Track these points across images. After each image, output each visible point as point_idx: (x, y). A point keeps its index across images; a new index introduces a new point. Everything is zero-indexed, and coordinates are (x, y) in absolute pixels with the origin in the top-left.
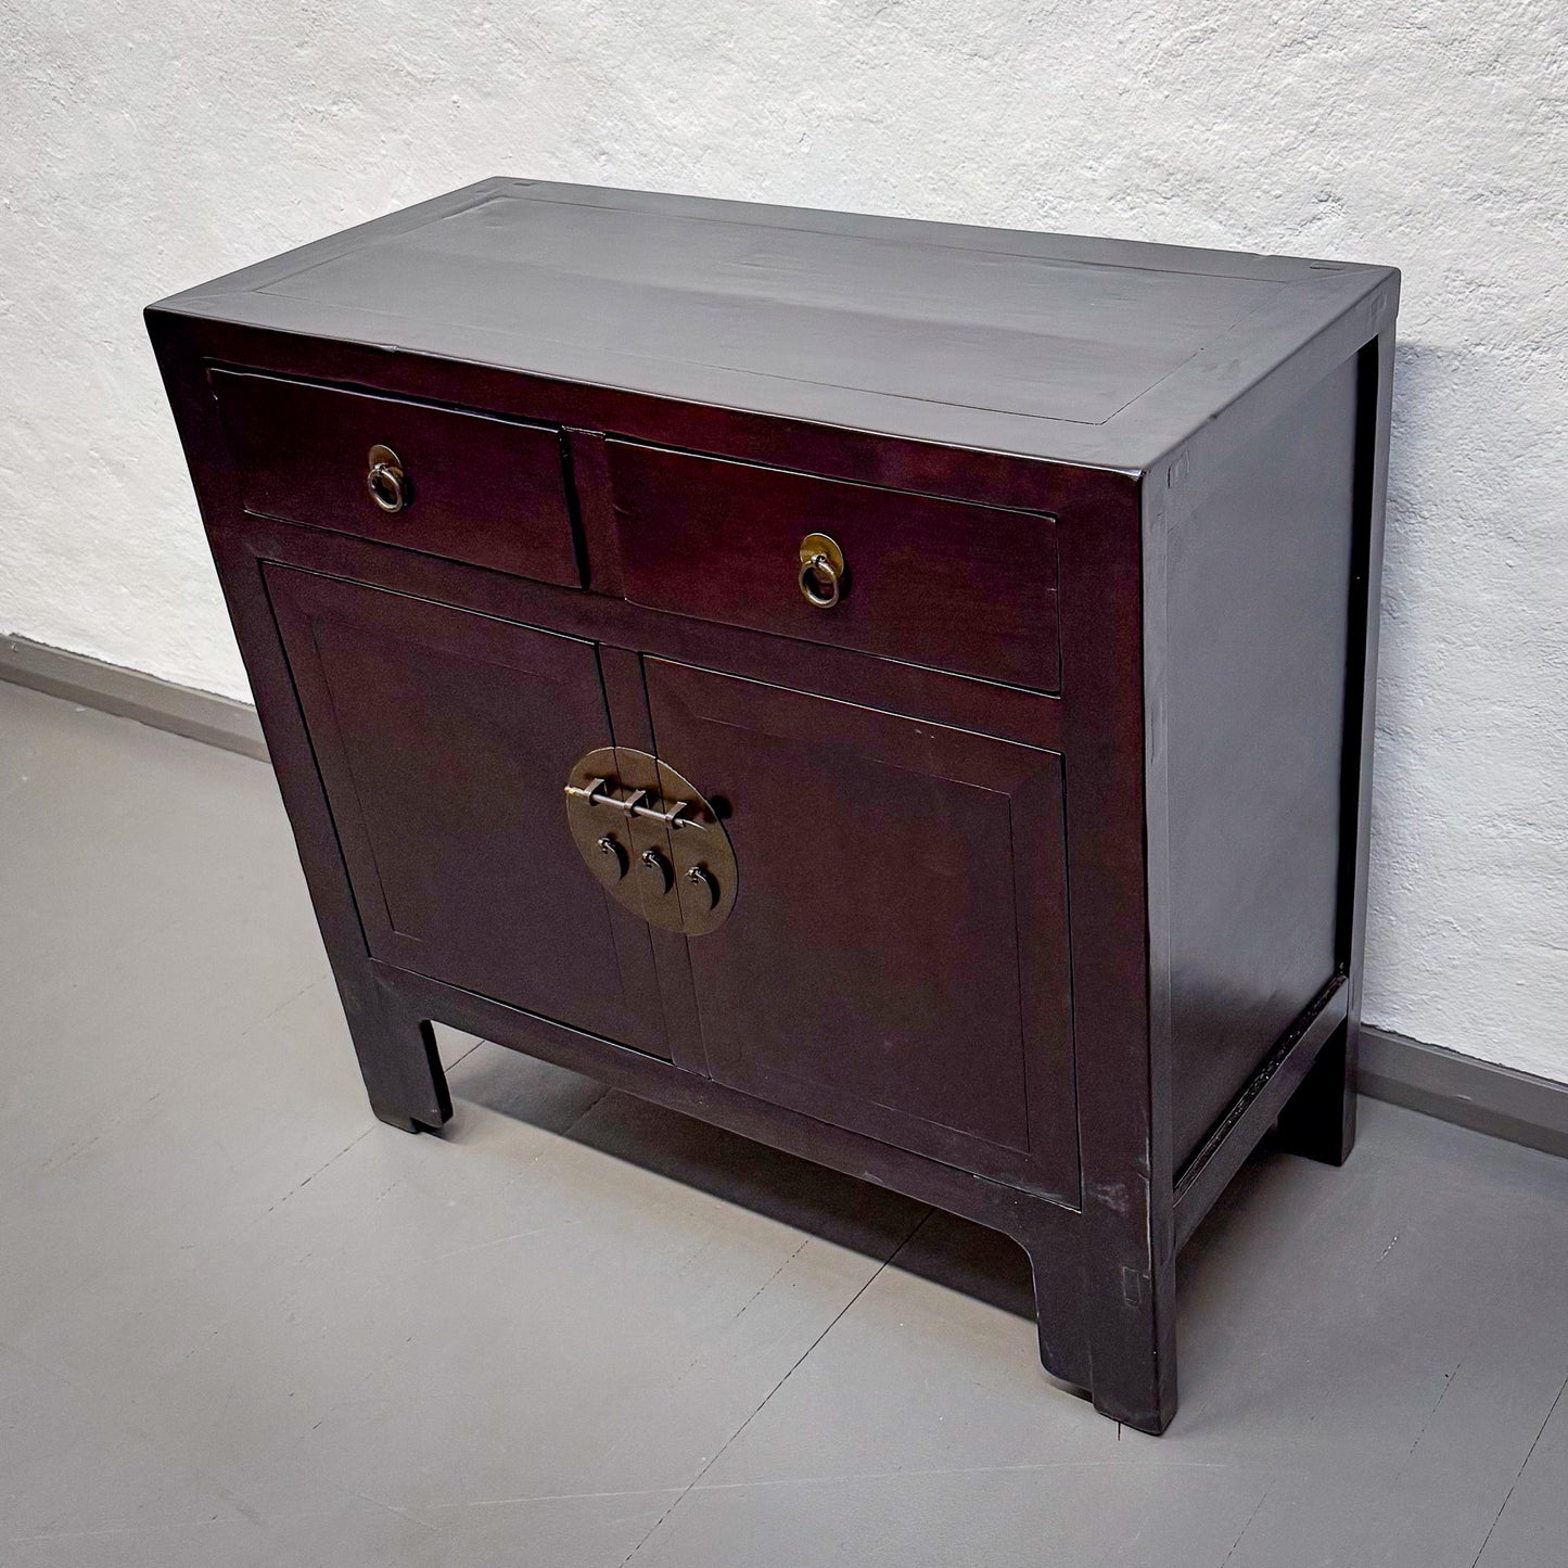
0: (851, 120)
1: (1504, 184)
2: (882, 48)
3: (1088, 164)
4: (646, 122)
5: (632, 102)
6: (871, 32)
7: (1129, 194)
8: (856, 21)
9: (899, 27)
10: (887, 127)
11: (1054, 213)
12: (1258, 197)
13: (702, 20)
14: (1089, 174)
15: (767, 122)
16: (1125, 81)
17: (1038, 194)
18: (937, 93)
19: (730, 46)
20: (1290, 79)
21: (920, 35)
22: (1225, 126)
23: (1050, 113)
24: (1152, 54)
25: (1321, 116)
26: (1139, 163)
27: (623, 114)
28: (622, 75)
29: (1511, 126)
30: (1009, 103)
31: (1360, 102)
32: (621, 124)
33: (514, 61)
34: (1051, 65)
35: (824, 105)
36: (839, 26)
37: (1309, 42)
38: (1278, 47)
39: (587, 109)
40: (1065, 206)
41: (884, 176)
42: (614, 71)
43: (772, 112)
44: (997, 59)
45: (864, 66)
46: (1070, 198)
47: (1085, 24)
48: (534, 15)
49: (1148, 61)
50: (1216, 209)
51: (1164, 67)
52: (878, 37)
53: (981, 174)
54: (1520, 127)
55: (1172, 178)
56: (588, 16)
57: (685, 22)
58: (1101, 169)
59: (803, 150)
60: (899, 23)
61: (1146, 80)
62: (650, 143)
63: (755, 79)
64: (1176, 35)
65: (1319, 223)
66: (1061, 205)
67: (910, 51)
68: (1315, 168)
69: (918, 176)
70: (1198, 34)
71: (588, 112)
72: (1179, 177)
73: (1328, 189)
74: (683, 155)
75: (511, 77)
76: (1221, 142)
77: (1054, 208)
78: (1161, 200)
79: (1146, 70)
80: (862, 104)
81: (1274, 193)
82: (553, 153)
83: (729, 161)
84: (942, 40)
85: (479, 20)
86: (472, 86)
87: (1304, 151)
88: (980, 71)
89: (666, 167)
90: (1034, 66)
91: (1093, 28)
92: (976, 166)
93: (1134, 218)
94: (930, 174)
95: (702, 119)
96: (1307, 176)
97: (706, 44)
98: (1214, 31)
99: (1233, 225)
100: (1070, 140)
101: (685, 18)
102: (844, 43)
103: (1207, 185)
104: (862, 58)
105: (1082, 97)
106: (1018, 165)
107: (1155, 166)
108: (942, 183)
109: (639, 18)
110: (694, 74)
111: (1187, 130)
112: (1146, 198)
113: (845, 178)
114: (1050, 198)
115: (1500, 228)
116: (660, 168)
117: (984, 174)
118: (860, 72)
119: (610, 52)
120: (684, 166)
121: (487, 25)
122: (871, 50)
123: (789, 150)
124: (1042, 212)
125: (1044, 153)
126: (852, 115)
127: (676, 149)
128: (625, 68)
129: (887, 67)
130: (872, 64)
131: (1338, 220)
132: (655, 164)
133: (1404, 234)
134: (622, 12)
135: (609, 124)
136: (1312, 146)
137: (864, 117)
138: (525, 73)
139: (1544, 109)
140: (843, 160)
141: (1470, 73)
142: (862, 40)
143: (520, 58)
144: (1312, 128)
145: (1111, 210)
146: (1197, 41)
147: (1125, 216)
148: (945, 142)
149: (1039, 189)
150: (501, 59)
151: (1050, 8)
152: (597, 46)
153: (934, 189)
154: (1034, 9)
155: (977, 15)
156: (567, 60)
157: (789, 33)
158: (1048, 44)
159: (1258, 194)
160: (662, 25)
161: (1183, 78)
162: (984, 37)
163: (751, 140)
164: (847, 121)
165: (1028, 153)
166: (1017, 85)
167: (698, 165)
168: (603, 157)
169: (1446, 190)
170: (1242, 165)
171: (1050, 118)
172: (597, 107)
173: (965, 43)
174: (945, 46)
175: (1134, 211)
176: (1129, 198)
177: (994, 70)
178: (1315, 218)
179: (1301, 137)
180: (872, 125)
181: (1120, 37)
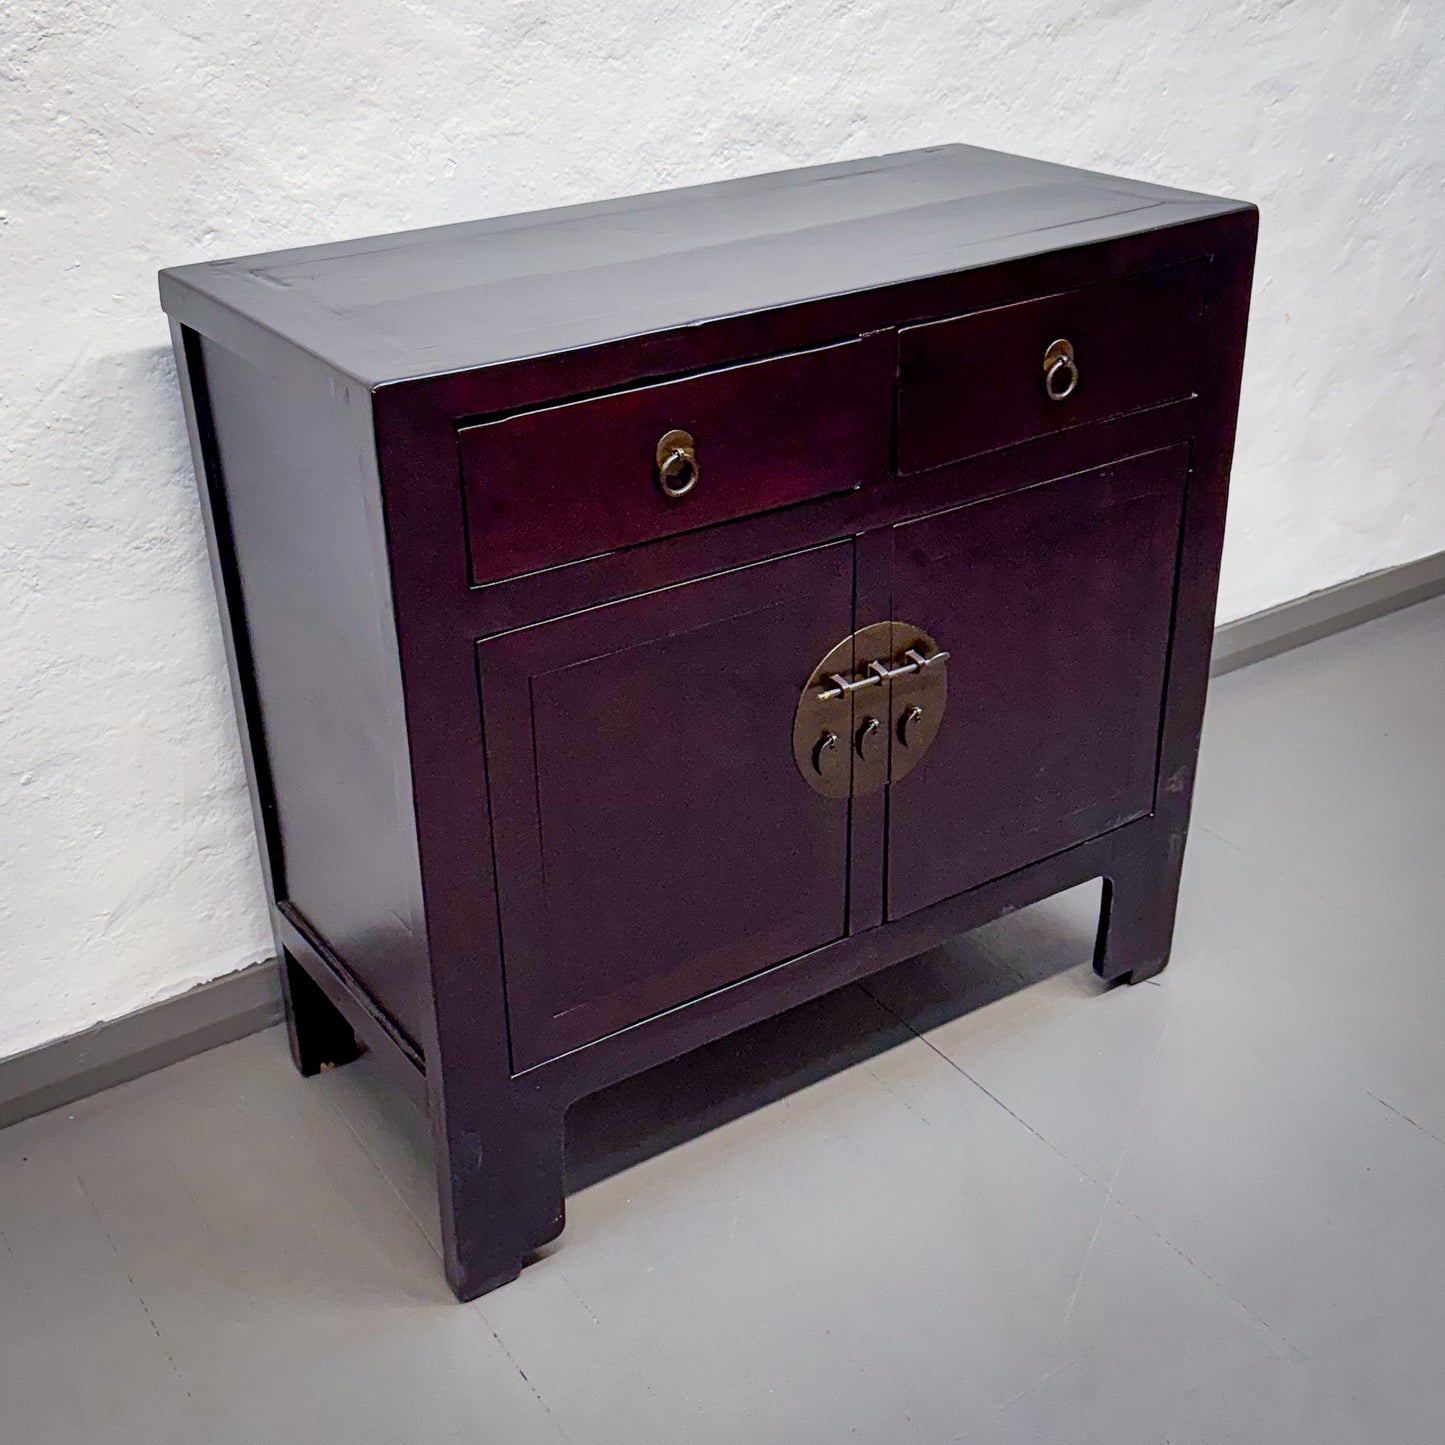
0: (494, 136)
1: (957, 84)
2: (526, 65)
3: (697, 131)
4: (268, 186)
5: (252, 169)
6: (517, 52)
7: (727, 149)
8: (504, 44)
9: (544, 44)
10: (529, 137)
11: (669, 178)
12: (816, 129)
13: (343, 68)
14: (698, 139)
15: (408, 157)
16: (728, 57)
17: (657, 166)
18: (575, 97)
19: (373, 90)
20: (838, 35)
21: (563, 48)
22: (795, 79)
23: (669, 95)
24: (747, 32)
25: (856, 59)
26: (736, 121)
27: (239, 183)
28: (242, 143)
29: (962, 43)
30: (635, 94)
31: (879, 44)
32: (235, 195)
33: (97, 153)
34: (670, 55)
35: (468, 129)
36: (488, 52)
37: (850, 6)
38: (831, 13)
39: (194, 187)
40: (677, 170)
41: (524, 183)
42: (233, 139)
43: (415, 146)
44: (627, 58)
45: (509, 85)
46: (682, 163)
47: (698, 16)
48: (134, 95)
49: (743, 38)
50: (786, 145)
51: (755, 41)
52: (524, 57)
53: (611, 160)
54: (966, 43)
55: (758, 128)
56: (205, 85)
57: (323, 73)
58: (706, 133)
59: (447, 175)
60: (543, 40)
61: (741, 54)
62: (273, 207)
63: (398, 117)
64: (764, 14)
65: (851, 139)
66: (674, 169)
67: (552, 64)
68: (852, 98)
69: (554, 175)
70: (779, 12)
71: (194, 190)
72: (763, 125)
73: (859, 112)
74: (315, 211)
75: (89, 173)
76: (793, 92)
77: (668, 175)
78: (749, 147)
79: (742, 45)
80: (507, 120)
81: (827, 123)
82: (141, 247)
83: (367, 205)
84: (581, 49)
85: (52, 115)
86: (31, 194)
87: (845, 86)
88: (612, 70)
89: (291, 228)
90: (656, 59)
91: (704, 20)
92: (606, 154)
93: (730, 166)
94: (567, 170)
95: (337, 169)
96: (847, 105)
97: (346, 92)
98: (790, 7)
99: (797, 156)
100: (685, 114)
101: (324, 70)
102: (491, 67)
103: (783, 128)
104: (508, 78)
105: (694, 77)
106: (644, 144)
107: (748, 120)
108: (576, 176)
109: (267, 79)
110: (328, 125)
111: (770, 88)
112: (739, 148)
113: (486, 193)
114: (666, 166)
115: (955, 115)
116: (285, 230)
117: (614, 159)
118: (504, 91)
119: (230, 120)
120: (315, 221)
121: (62, 119)
122: (517, 68)
123: (432, 179)
124: (660, 180)
125: (664, 129)
126: (496, 133)
127: (307, 206)
128: (246, 134)
129: (530, 82)
130: (517, 81)
131: (864, 133)
132: (278, 228)
133: (903, 133)
134: (248, 75)
135: (221, 198)
136: (850, 82)
137: (507, 132)
138: (110, 164)
139: (978, 29)
140: (485, 176)
141: (942, 11)
142: (508, 62)
143: (106, 148)
144: (850, 68)
145: (712, 164)
146: (778, 16)
147: (723, 166)
148: (581, 138)
149: (658, 162)
150: (78, 154)
151: (672, 8)
152: (215, 116)
153: (569, 183)
154: (660, 10)
155: (612, 22)
156: (175, 138)
157: (437, 67)
158: (669, 38)
159: (816, 126)
160: (296, 81)
161: (767, 47)
162: (618, 40)
163: (393, 178)
164: (491, 139)
165: (652, 131)
166: (642, 76)
167: (332, 217)
168: (208, 236)
169: (928, 95)
170: (806, 106)
171: (669, 99)
172: (205, 182)
173: (601, 48)
174: (584, 54)
175: (729, 162)
176: (726, 152)
177: (624, 68)
178: (850, 135)
179: (843, 77)
180: (515, 138)
181: (724, 23)
